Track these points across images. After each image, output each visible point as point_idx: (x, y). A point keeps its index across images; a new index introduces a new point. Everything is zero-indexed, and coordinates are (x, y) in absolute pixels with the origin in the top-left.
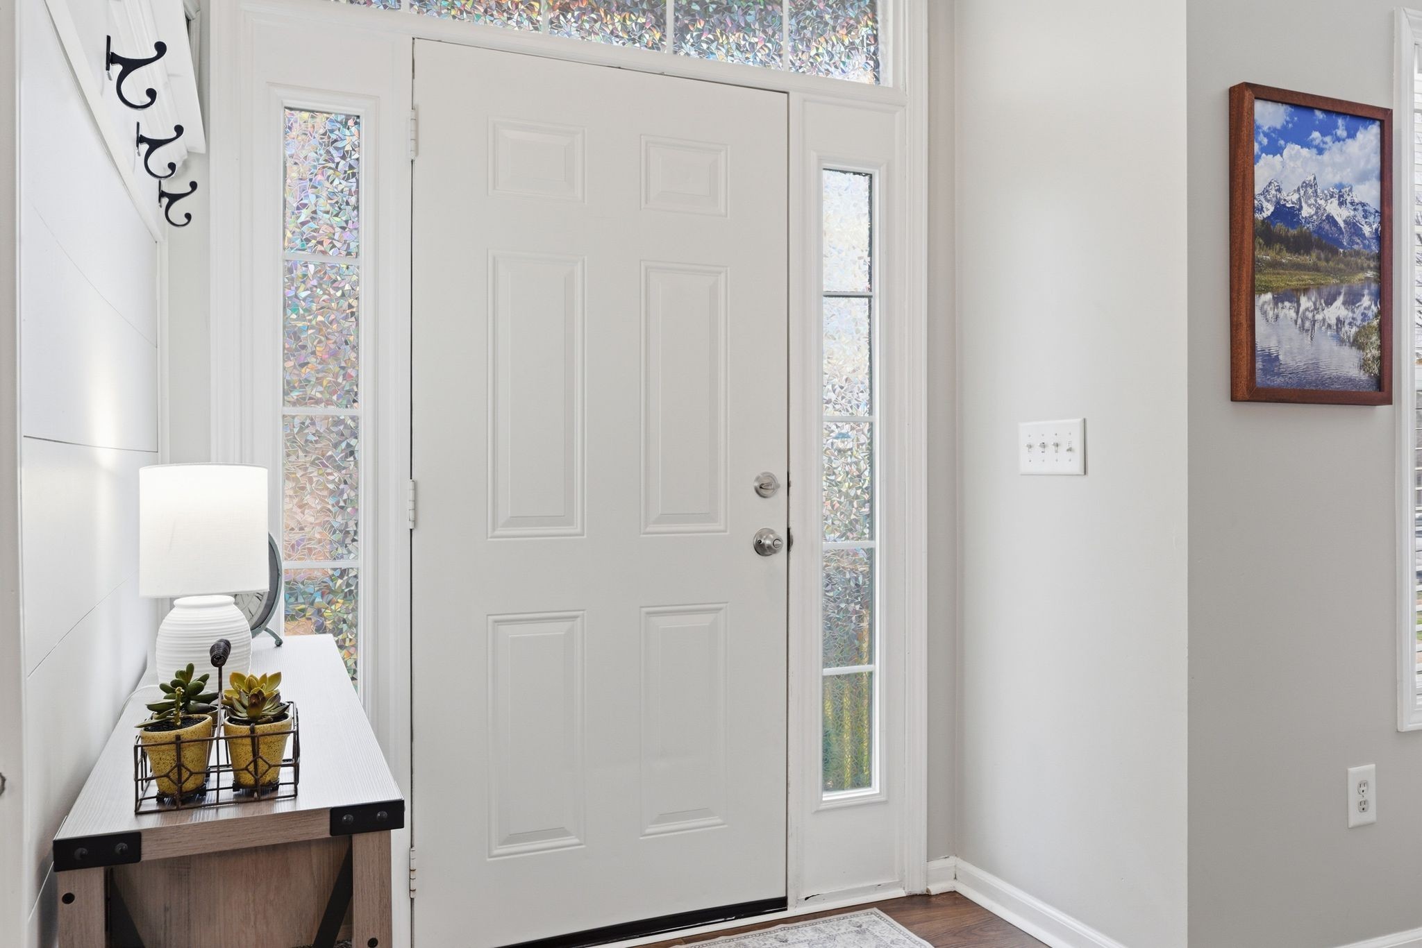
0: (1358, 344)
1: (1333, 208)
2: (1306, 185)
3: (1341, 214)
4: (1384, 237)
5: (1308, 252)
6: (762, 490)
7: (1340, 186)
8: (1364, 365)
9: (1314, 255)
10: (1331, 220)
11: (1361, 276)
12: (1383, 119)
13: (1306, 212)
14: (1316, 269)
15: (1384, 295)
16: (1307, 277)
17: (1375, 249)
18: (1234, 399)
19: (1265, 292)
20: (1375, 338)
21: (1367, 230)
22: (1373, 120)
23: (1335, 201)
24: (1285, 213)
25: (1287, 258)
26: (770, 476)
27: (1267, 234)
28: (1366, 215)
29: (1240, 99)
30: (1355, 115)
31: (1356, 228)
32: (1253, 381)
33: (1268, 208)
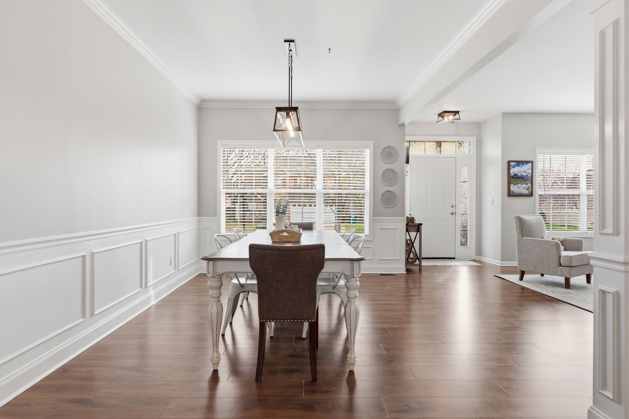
0: (527, 189)
1: (523, 174)
2: (519, 171)
3: (525, 174)
4: (532, 176)
5: (519, 179)
6: (452, 207)
8: (529, 192)
9: (520, 179)
10: (523, 175)
11: (528, 181)
12: (532, 162)
13: (519, 174)
14: (520, 181)
15: (532, 183)
16: (519, 182)
17: (531, 178)
18: (508, 196)
19: (512, 184)
20: (530, 189)
21: (529, 176)
22: (530, 162)
23: (524, 173)
24: (516, 175)
25: (516, 180)
26: (453, 205)
27: (513, 177)
28: (529, 174)
29: (509, 162)
30: (527, 162)
31: (527, 176)
32: (510, 194)
33: (513, 174)
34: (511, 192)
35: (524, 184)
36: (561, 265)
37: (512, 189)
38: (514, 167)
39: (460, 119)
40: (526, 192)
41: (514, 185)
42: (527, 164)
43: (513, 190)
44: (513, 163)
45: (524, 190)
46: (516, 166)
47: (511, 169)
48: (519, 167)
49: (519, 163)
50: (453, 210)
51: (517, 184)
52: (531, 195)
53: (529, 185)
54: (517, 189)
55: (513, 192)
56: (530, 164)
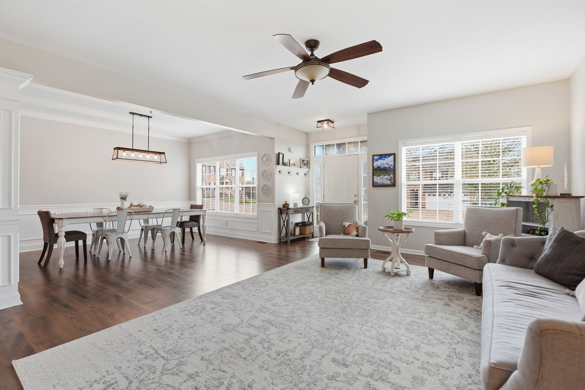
0: (390, 180)
2: (382, 164)
3: (387, 166)
6: (355, 196)
7: (387, 163)
8: (391, 182)
10: (386, 167)
12: (394, 154)
13: (382, 167)
14: (383, 172)
16: (382, 174)
17: (393, 169)
18: (373, 187)
21: (391, 167)
22: (392, 155)
24: (380, 167)
25: (379, 172)
27: (376, 170)
28: (391, 166)
29: (373, 156)
30: (390, 155)
31: (389, 167)
32: (375, 185)
33: (376, 167)
34: (375, 183)
35: (387, 176)
37: (375, 180)
38: (377, 160)
40: (389, 182)
41: (378, 176)
42: (389, 157)
43: (377, 181)
44: (376, 157)
45: (386, 181)
46: (379, 159)
47: (374, 162)
48: (382, 160)
49: (382, 156)
50: (356, 199)
51: (380, 176)
52: (393, 185)
53: (392, 176)
54: (380, 180)
55: (377, 183)
56: (393, 156)
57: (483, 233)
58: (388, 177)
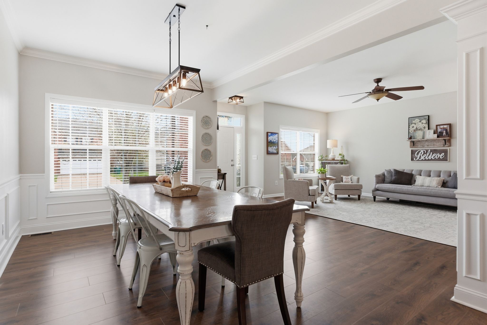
0: (276, 150)
2: (272, 139)
3: (275, 141)
4: (278, 142)
7: (275, 139)
11: (276, 145)
12: (278, 133)
14: (273, 145)
15: (278, 147)
19: (269, 146)
20: (277, 150)
21: (277, 142)
24: (271, 141)
25: (271, 144)
26: (232, 160)
27: (269, 142)
29: (267, 133)
30: (276, 133)
32: (268, 153)
36: (310, 195)
37: (269, 150)
38: (270, 136)
39: (243, 102)
40: (275, 152)
42: (275, 135)
44: (269, 133)
45: (274, 150)
47: (268, 137)
48: (272, 136)
49: (273, 134)
50: (232, 163)
51: (271, 147)
52: (277, 153)
54: (271, 149)
56: (277, 134)
57: (342, 176)
58: (275, 148)
